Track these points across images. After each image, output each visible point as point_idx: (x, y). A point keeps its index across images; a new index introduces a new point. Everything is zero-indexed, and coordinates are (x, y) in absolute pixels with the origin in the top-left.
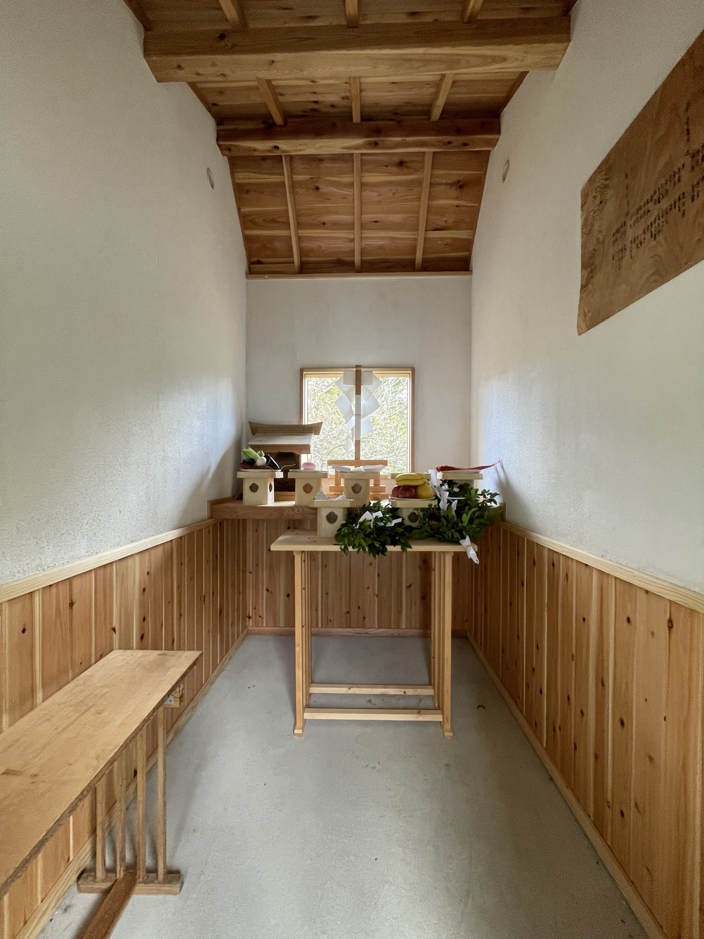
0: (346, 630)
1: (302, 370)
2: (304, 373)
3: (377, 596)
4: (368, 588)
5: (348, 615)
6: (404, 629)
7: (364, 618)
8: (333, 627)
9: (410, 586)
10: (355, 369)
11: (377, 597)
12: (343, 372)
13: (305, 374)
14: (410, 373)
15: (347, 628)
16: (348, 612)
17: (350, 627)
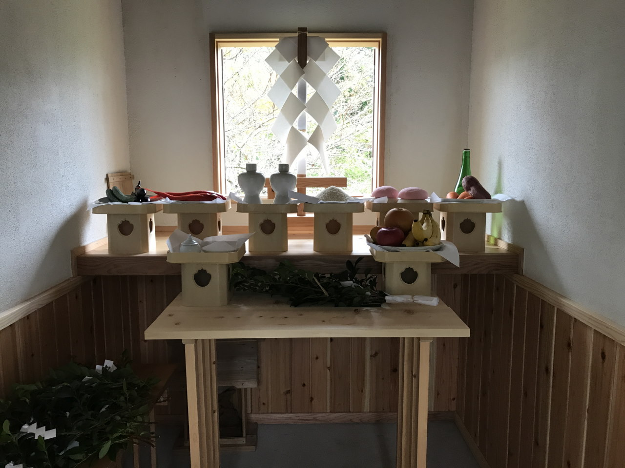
0: (286, 415)
1: (212, 37)
2: (216, 40)
3: (329, 368)
4: (317, 358)
5: (288, 395)
6: (367, 412)
7: (312, 399)
8: (268, 413)
9: (376, 354)
10: (296, 35)
11: (329, 370)
12: (278, 40)
13: (217, 42)
14: (379, 41)
15: (287, 413)
16: (288, 392)
17: (291, 412)
